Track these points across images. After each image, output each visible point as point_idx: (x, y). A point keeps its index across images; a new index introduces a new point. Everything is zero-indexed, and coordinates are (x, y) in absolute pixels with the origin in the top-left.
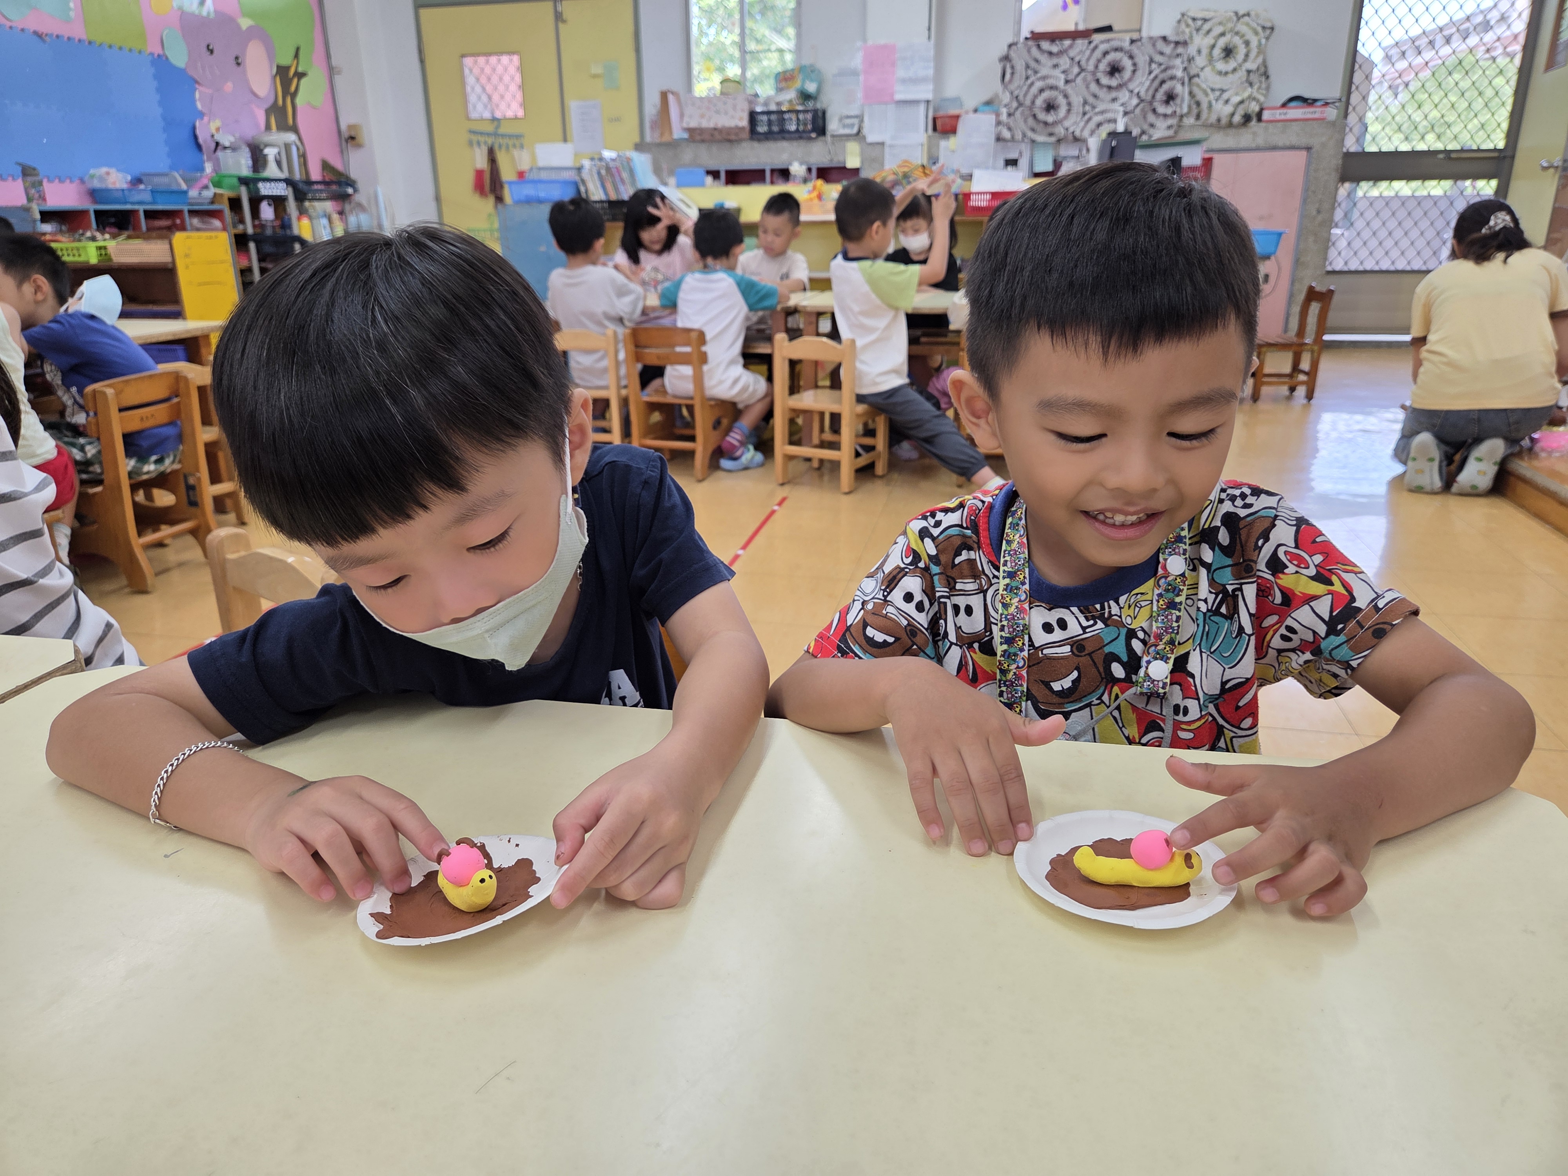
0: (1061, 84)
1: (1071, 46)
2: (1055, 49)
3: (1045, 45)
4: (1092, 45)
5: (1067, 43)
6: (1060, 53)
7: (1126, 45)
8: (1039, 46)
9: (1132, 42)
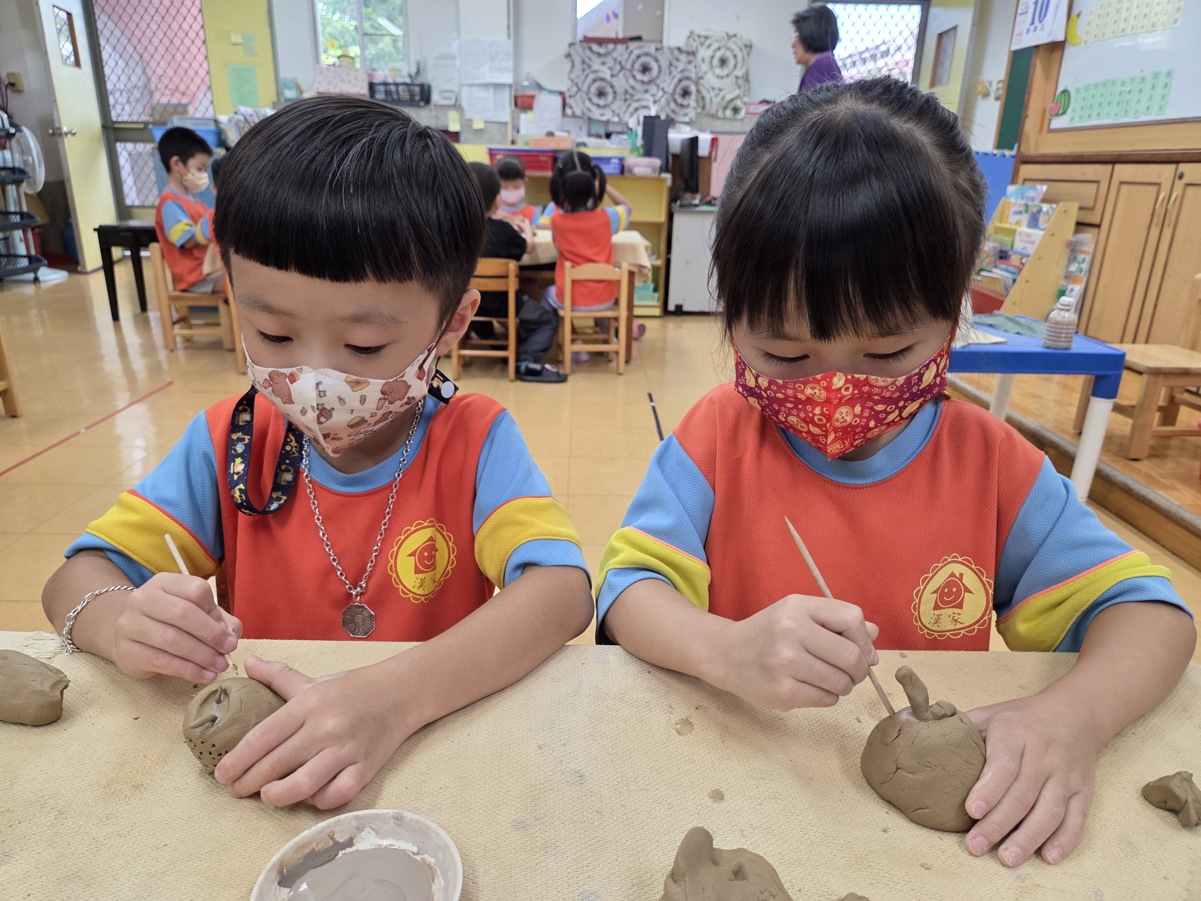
0: (608, 76)
1: (614, 50)
2: (602, 51)
3: (595, 47)
4: (629, 51)
5: (611, 46)
6: (606, 55)
7: (653, 51)
8: (590, 49)
9: (657, 49)
